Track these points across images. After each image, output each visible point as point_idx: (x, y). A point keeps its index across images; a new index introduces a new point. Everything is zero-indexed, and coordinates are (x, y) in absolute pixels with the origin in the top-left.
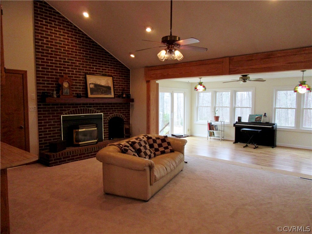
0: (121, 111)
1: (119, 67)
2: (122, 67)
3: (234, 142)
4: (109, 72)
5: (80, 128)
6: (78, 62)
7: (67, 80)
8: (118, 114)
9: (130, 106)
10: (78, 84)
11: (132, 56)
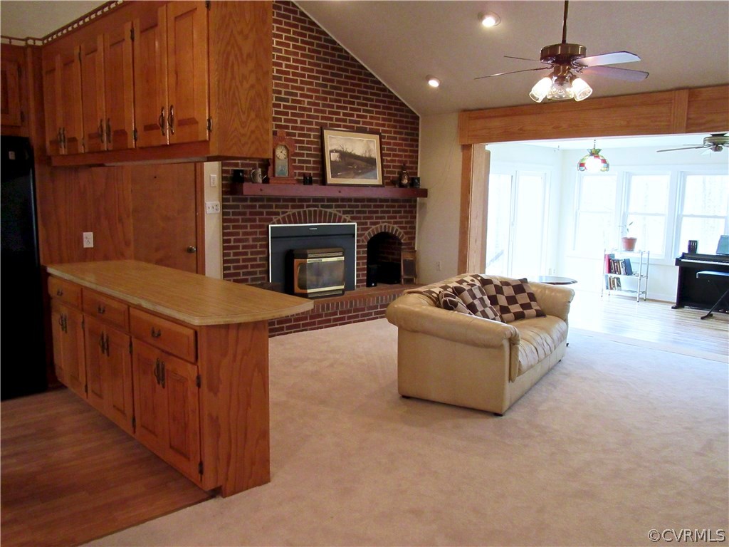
0: (395, 218)
1: (396, 109)
2: (402, 111)
3: (674, 305)
4: (371, 124)
5: (309, 256)
6: (306, 100)
7: (284, 143)
8: (389, 227)
9: (415, 206)
10: (305, 152)
11: (434, 83)
